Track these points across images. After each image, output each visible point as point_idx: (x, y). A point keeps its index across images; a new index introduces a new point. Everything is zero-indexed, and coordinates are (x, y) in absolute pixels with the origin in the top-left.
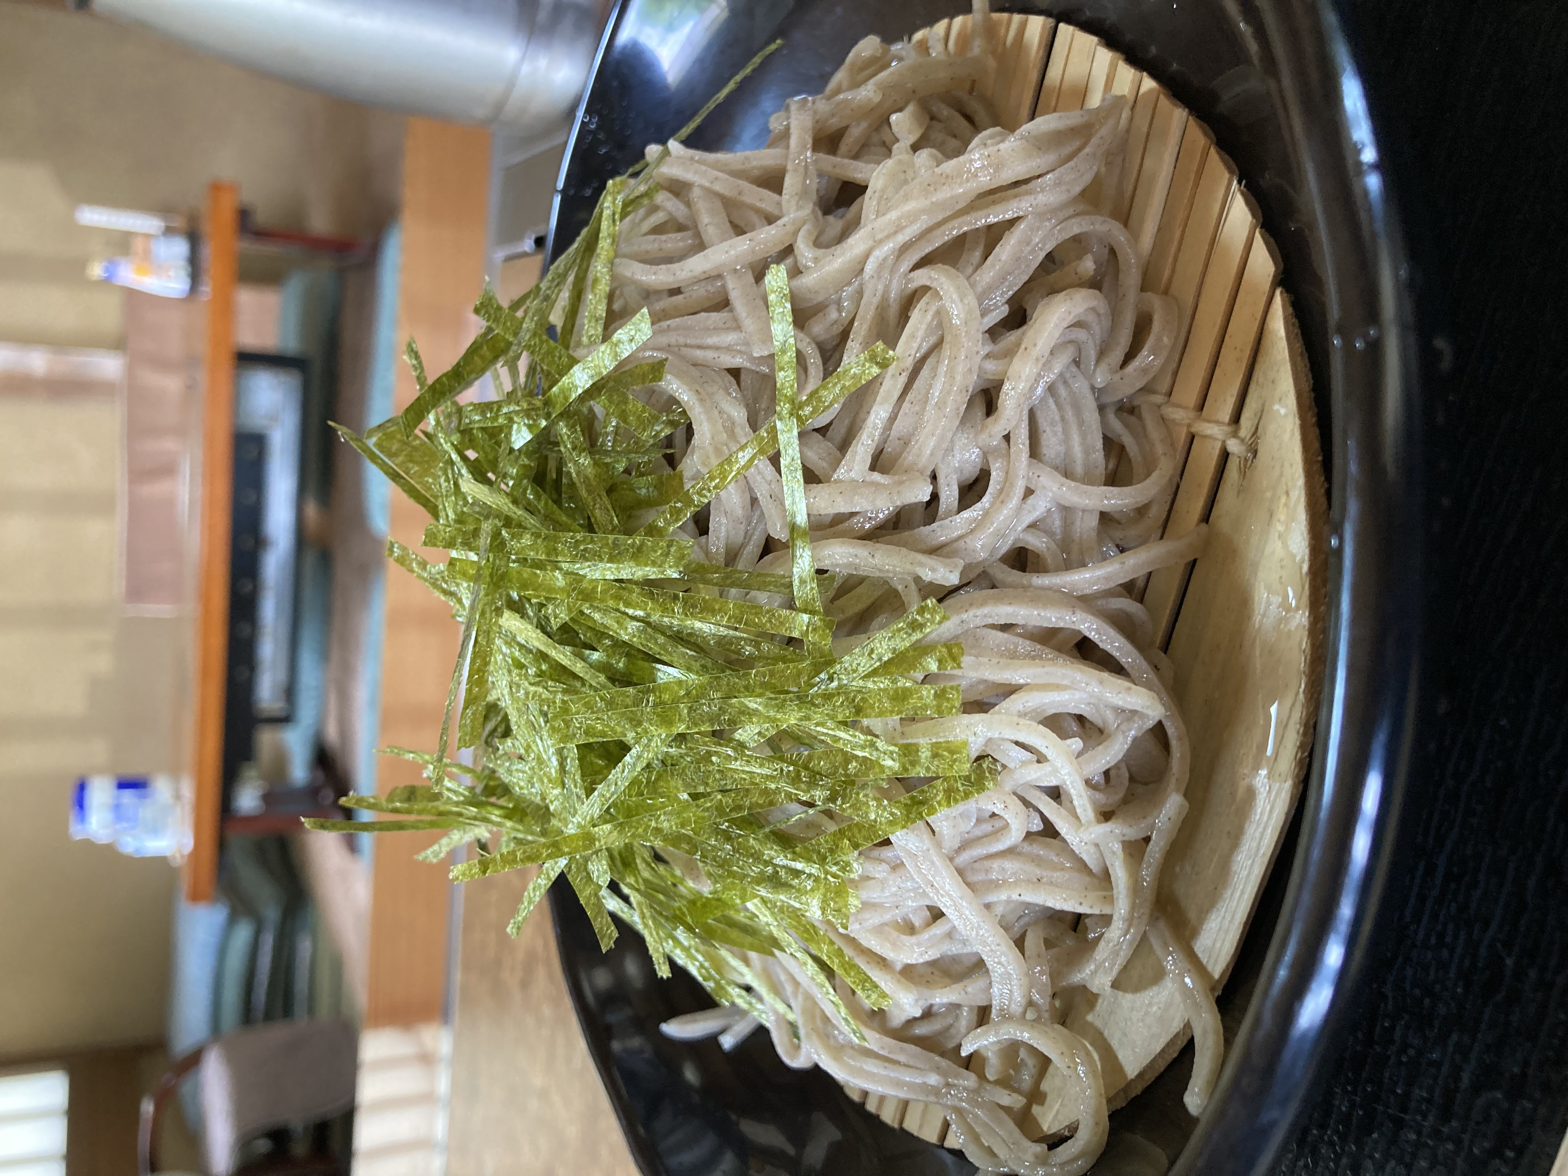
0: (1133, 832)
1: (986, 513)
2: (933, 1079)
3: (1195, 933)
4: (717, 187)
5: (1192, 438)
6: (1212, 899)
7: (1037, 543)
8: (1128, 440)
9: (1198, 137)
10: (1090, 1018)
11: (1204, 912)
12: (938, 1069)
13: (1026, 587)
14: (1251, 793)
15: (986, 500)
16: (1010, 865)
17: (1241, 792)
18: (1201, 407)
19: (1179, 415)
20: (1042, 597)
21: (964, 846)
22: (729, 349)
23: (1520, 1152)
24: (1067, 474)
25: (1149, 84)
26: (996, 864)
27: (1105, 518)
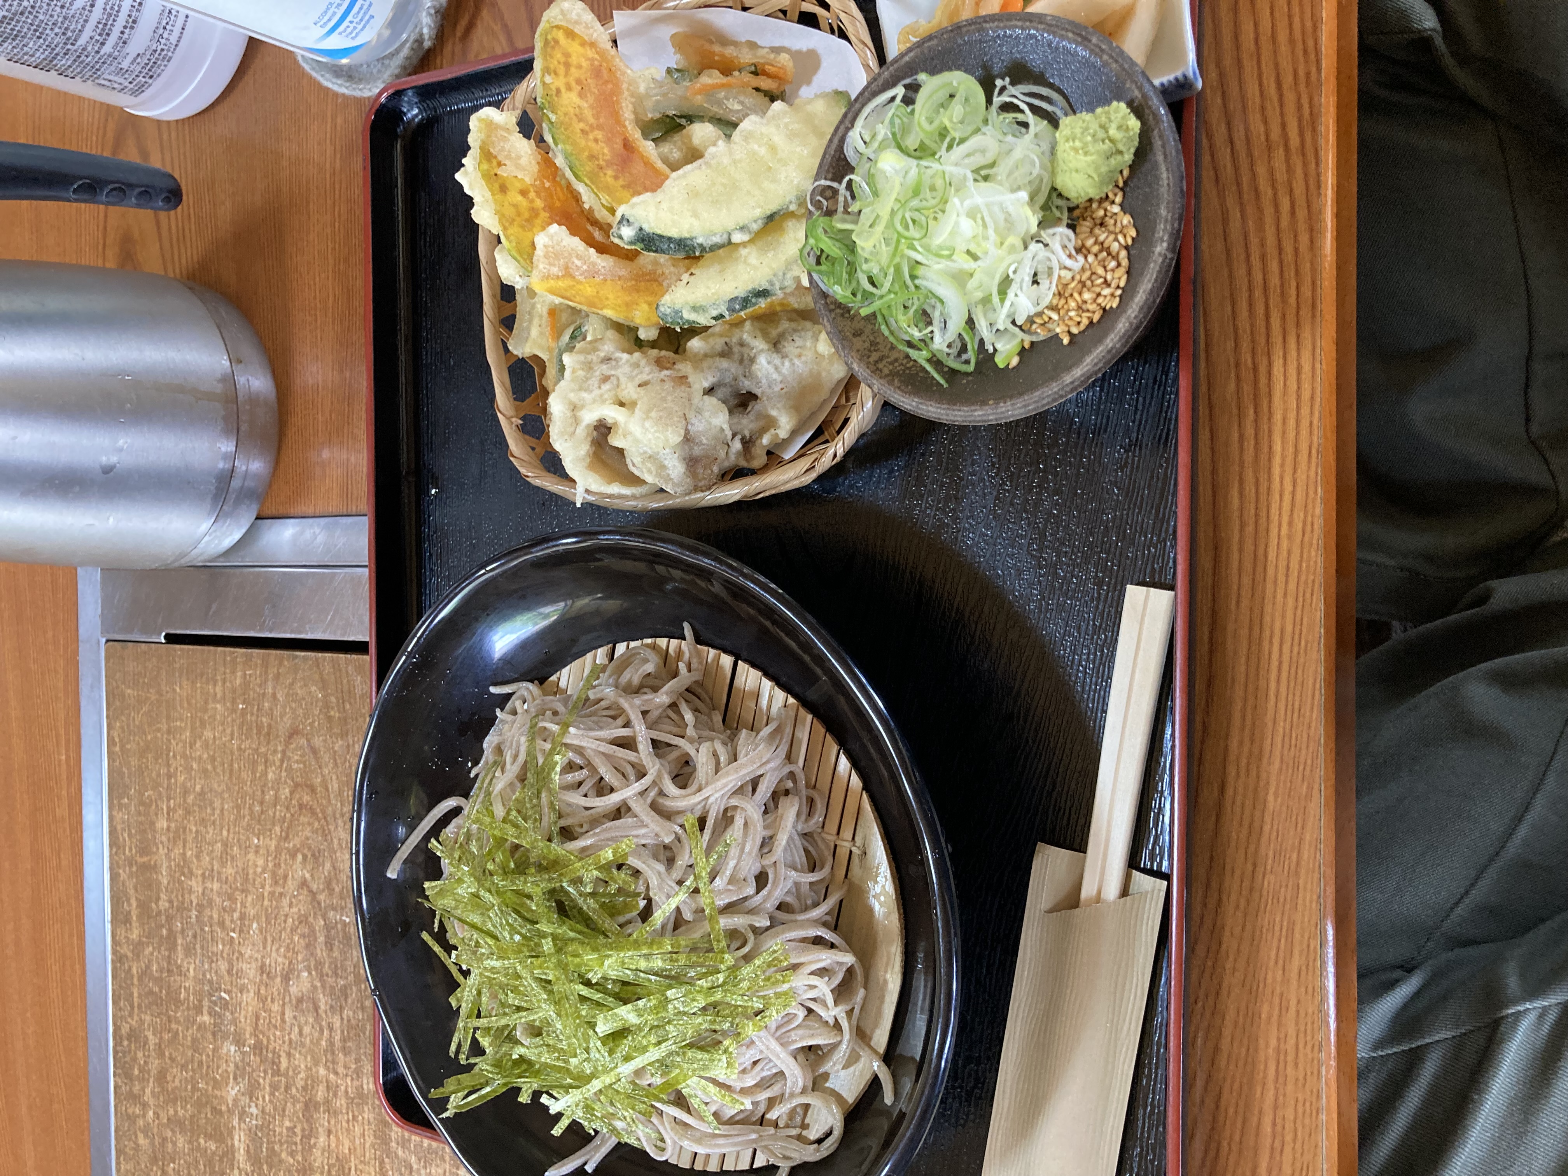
0: (849, 1008)
1: (770, 892)
2: (754, 1136)
3: (870, 1039)
4: (602, 749)
5: (836, 846)
6: (876, 1025)
7: (789, 899)
8: (811, 848)
9: (820, 729)
10: (827, 1085)
11: (873, 1032)
12: (754, 1132)
13: (796, 921)
14: (886, 982)
15: (769, 885)
16: (800, 1032)
17: (881, 982)
18: (838, 833)
19: (831, 838)
20: (802, 925)
21: (778, 1028)
22: (644, 835)
23: (983, 1083)
24: (796, 869)
25: (791, 700)
26: (793, 1033)
27: (811, 883)
